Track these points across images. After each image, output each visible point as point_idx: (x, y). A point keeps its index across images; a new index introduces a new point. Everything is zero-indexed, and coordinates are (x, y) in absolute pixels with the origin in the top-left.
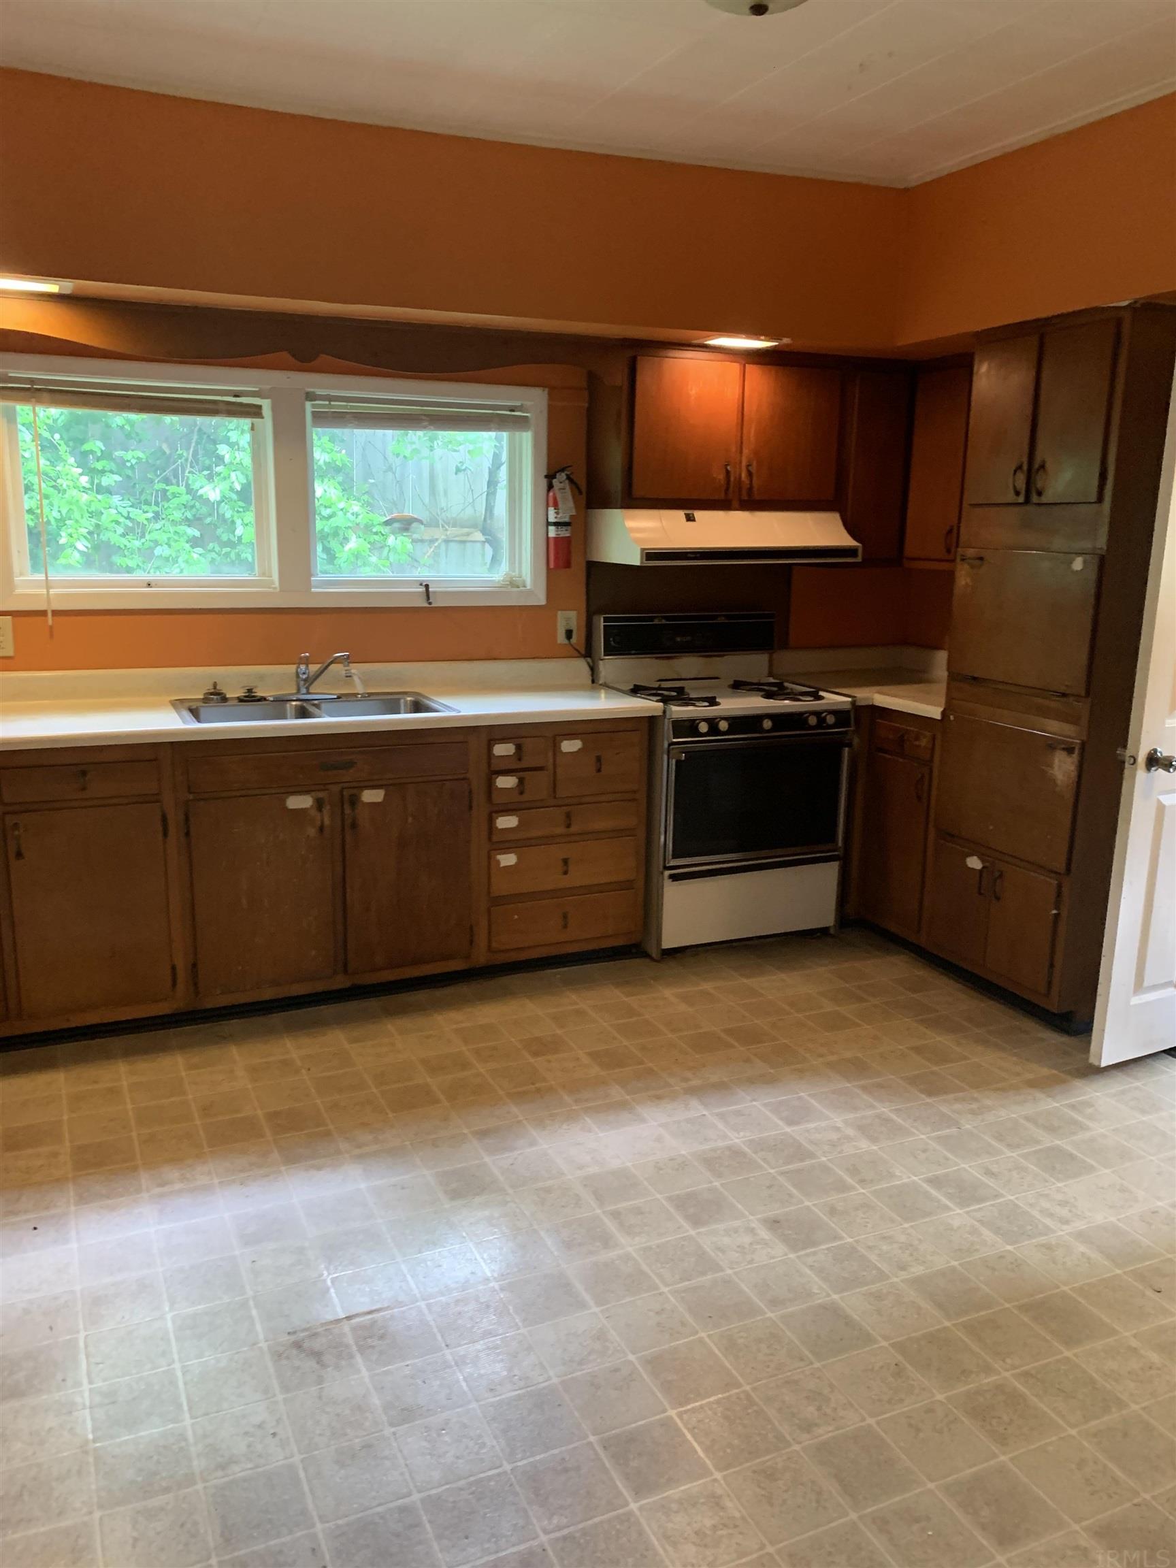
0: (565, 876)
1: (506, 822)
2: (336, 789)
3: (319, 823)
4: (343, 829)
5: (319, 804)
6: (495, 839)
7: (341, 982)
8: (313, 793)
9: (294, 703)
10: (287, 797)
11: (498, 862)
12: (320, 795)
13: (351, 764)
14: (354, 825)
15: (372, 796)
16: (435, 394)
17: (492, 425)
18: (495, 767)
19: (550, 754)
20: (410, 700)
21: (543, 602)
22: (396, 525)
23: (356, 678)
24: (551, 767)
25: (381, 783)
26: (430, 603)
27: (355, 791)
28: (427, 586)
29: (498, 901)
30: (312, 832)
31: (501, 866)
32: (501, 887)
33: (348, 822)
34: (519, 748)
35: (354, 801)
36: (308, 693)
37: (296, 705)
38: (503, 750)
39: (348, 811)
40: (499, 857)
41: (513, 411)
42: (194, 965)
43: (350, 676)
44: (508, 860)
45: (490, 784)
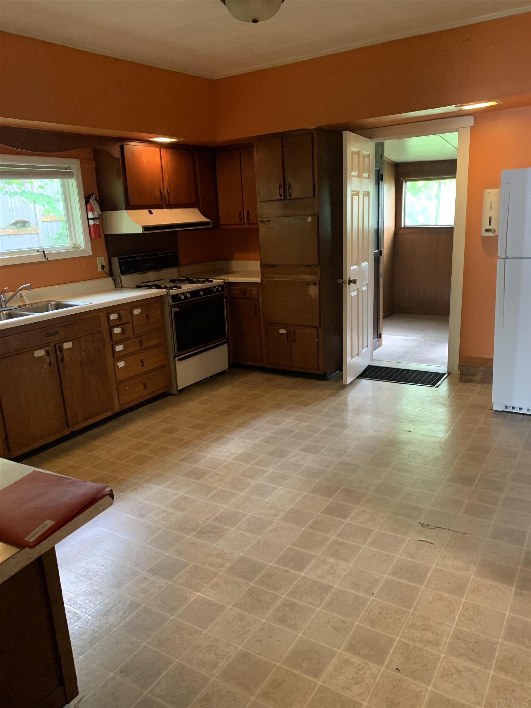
0: (143, 367)
1: (119, 348)
2: (53, 345)
3: (48, 361)
4: (58, 363)
5: (48, 353)
6: (116, 356)
7: (67, 432)
8: (44, 348)
9: (4, 312)
10: (34, 352)
11: (118, 366)
12: (47, 348)
13: (57, 333)
14: (62, 360)
15: (67, 345)
16: (30, 162)
17: (59, 176)
18: (111, 325)
19: (130, 316)
20: (54, 304)
21: (91, 254)
22: (19, 224)
23: (25, 297)
24: (131, 321)
25: (70, 339)
26: (48, 259)
27: (60, 344)
28: (44, 251)
29: (119, 383)
30: (46, 366)
31: (119, 367)
32: (121, 376)
33: (59, 360)
34: (119, 315)
35: (61, 349)
36: (6, 307)
37: (6, 313)
38: (113, 317)
39: (59, 353)
40: (118, 364)
41: (66, 169)
42: (6, 438)
43: (22, 297)
44: (121, 364)
45: (111, 332)
